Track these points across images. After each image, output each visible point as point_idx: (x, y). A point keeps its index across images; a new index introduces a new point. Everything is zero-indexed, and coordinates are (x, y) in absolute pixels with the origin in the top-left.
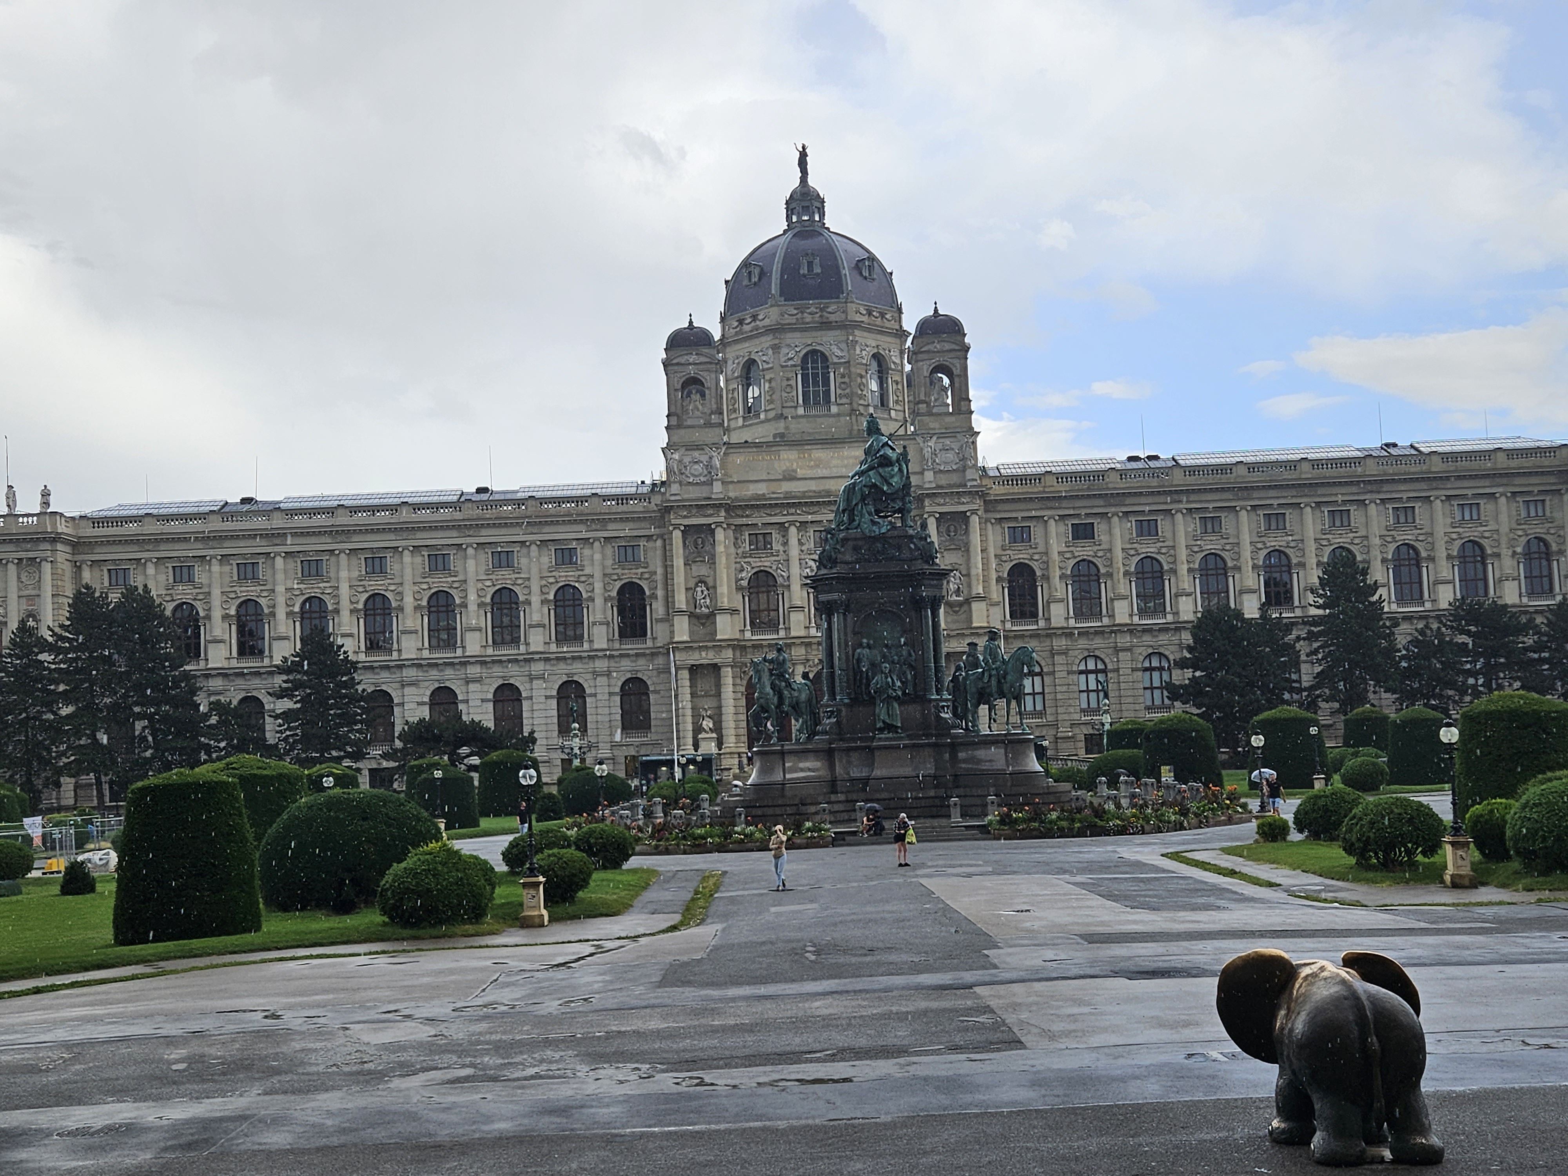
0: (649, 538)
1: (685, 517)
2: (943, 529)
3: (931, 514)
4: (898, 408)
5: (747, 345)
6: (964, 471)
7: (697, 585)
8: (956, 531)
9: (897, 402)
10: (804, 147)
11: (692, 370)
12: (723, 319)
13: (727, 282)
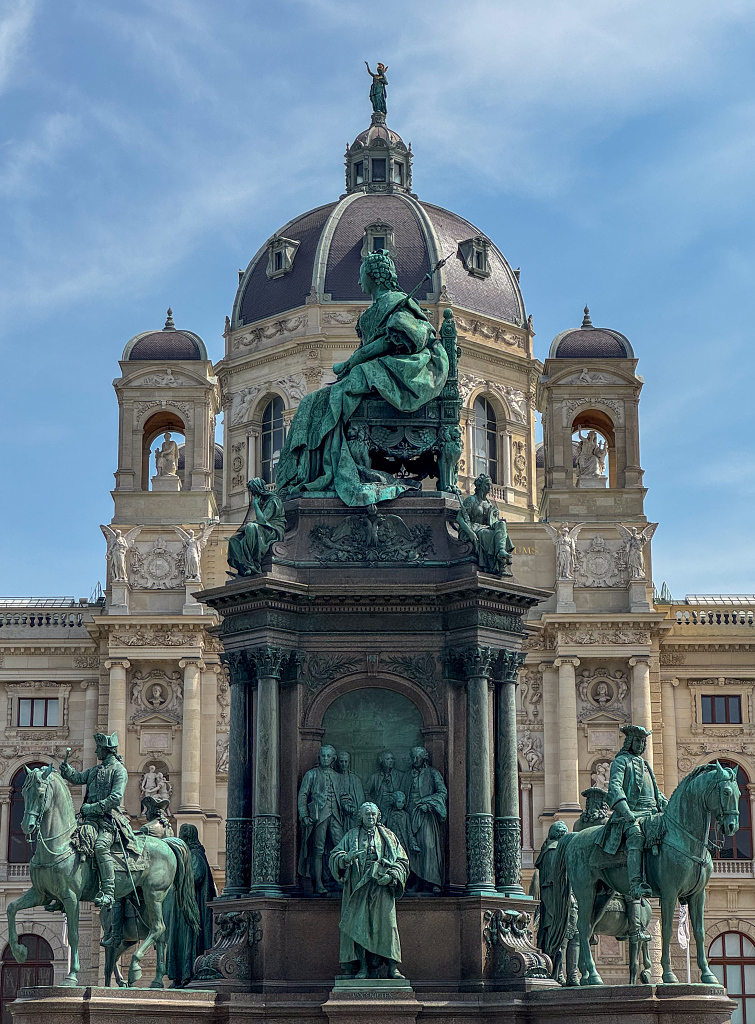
0: (73, 685)
1: (133, 645)
2: (587, 688)
3: (566, 659)
4: (519, 488)
5: (265, 370)
6: (627, 590)
7: (146, 769)
8: (610, 695)
9: (517, 479)
10: (381, 71)
11: (164, 402)
12: (230, 331)
13: (241, 275)
